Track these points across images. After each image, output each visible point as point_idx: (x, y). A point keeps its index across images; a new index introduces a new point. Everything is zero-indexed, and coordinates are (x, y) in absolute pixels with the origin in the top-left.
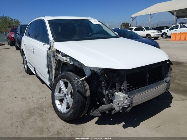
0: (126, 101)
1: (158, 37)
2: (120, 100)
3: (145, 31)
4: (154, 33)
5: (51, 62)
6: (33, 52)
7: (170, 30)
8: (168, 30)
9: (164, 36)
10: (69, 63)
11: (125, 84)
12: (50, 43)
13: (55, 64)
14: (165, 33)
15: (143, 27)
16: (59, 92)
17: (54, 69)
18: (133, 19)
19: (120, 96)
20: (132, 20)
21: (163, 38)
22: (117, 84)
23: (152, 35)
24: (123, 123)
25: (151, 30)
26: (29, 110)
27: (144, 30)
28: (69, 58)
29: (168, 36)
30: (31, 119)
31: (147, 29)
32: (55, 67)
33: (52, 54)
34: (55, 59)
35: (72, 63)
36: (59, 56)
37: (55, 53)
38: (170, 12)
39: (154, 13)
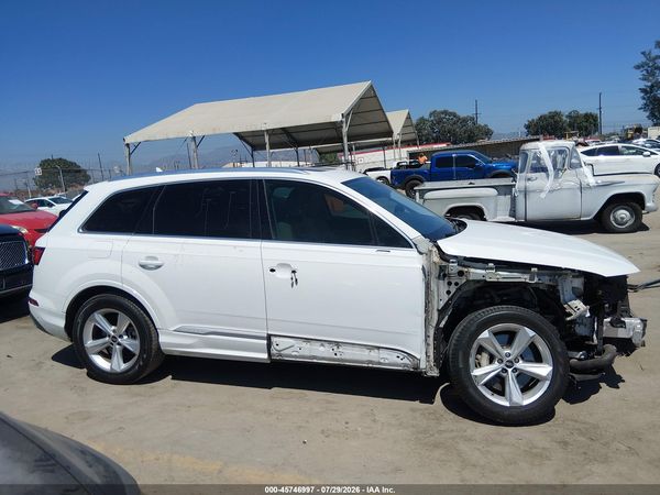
10: (527, 281)
12: (416, 245)
13: (445, 298)
17: (437, 309)
18: (132, 149)
20: (130, 154)
28: (535, 269)
32: (442, 304)
33: (435, 272)
34: (450, 284)
35: (536, 280)
36: (477, 273)
37: (454, 267)
38: (236, 134)
39: (201, 134)
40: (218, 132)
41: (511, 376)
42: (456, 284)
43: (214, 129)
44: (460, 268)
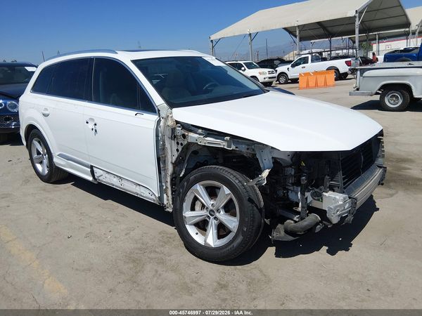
0: (347, 206)
1: (271, 83)
2: (337, 204)
3: (245, 70)
4: (263, 73)
5: (164, 149)
6: (96, 131)
7: (293, 66)
8: (289, 66)
9: (282, 80)
10: (225, 147)
11: (340, 176)
12: (159, 111)
13: (176, 154)
14: (283, 74)
15: (242, 62)
16: (193, 209)
17: (172, 163)
18: (214, 43)
19: (335, 198)
20: (213, 47)
21: (280, 83)
22: (327, 177)
23: (261, 79)
24: (325, 248)
25: (256, 67)
26: (126, 256)
27: (243, 68)
28: (228, 138)
29: (289, 80)
30: (145, 272)
31: (250, 66)
32: (174, 158)
33: (168, 133)
34: (178, 143)
35: (233, 147)
36: (193, 137)
37: (179, 131)
38: (285, 29)
39: (256, 31)
40: (265, 29)
41: (213, 224)
42: (182, 144)
43: (263, 27)
44: (183, 132)
